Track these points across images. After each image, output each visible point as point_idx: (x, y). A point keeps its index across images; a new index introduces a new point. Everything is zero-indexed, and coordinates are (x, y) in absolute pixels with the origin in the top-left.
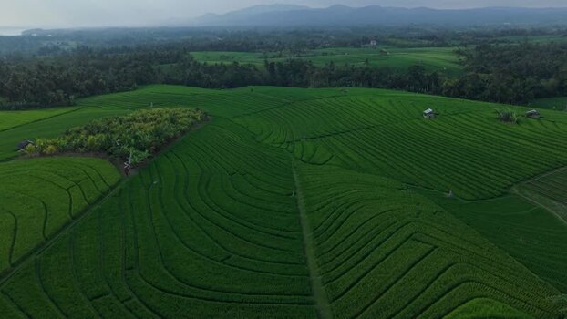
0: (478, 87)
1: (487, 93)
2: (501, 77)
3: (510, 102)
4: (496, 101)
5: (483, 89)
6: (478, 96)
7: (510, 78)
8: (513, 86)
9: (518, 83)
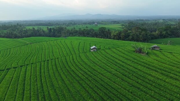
0: (127, 35)
1: (131, 37)
2: (136, 30)
3: (141, 41)
4: (135, 41)
5: (129, 36)
6: (127, 39)
7: (140, 31)
8: (142, 34)
9: (143, 33)
